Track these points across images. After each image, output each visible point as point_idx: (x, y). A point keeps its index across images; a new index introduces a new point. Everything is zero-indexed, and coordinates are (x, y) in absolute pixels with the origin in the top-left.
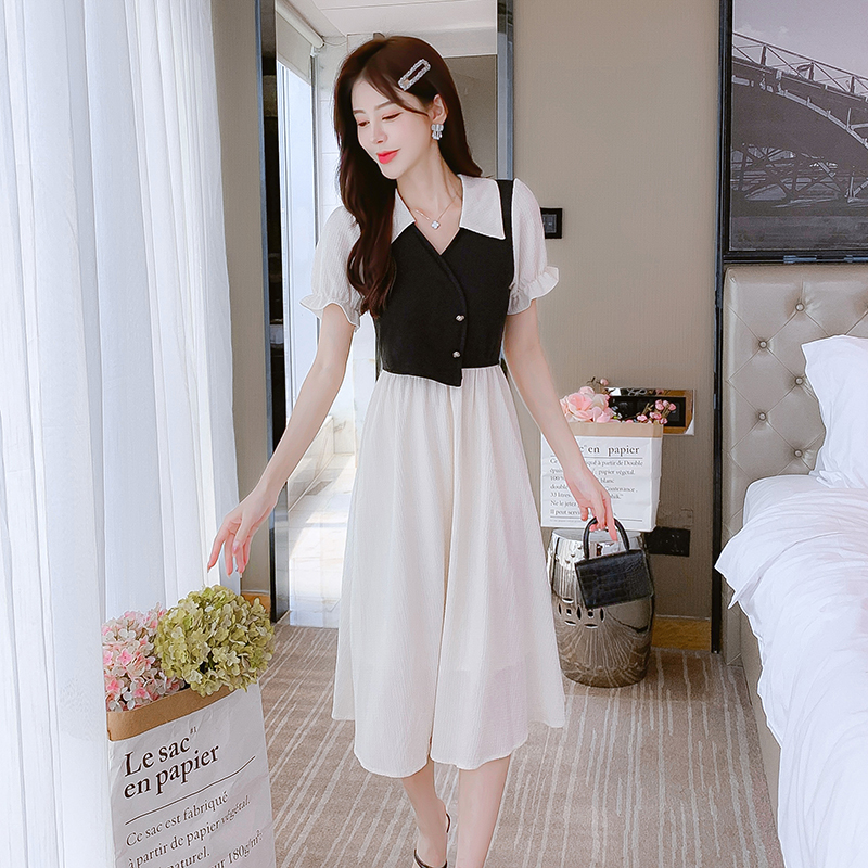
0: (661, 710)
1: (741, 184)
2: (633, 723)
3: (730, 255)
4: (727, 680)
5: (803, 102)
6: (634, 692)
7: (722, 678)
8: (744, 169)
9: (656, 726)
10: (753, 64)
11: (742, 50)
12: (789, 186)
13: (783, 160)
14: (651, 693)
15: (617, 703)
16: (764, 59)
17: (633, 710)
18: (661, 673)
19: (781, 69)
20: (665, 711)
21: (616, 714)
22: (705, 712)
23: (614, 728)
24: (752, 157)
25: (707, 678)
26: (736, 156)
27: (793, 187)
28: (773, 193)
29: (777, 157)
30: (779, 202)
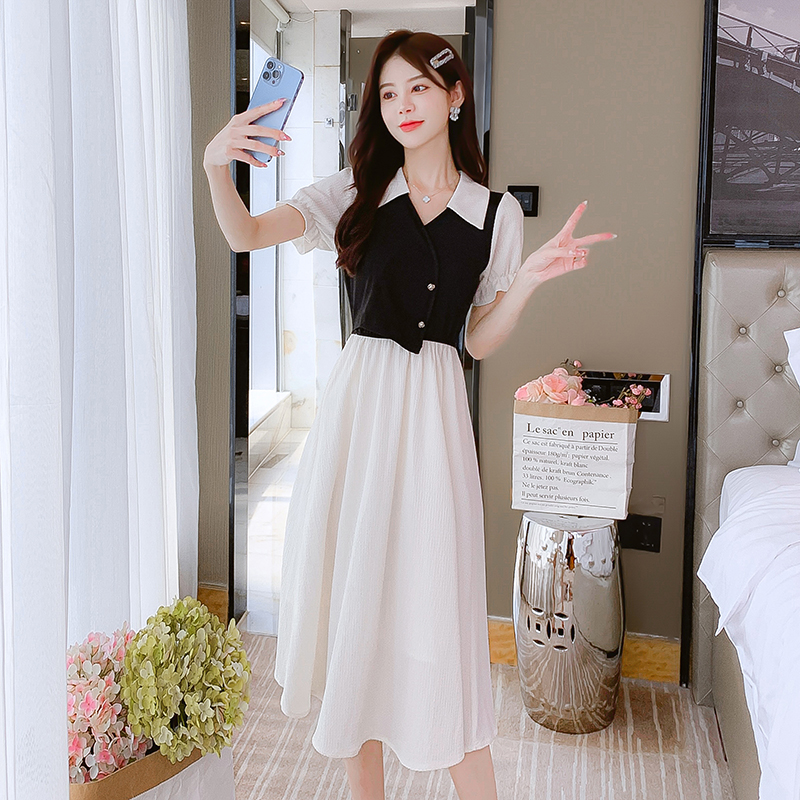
0: (632, 765)
1: (723, 167)
2: (603, 781)
3: (710, 237)
4: (698, 726)
5: (789, 85)
6: (602, 740)
7: (693, 723)
8: (726, 151)
9: (629, 787)
10: (738, 44)
11: (728, 30)
12: (772, 170)
13: (766, 143)
14: (621, 742)
15: (584, 755)
16: (749, 40)
17: (603, 765)
18: (630, 716)
19: (767, 51)
20: (637, 767)
21: (584, 769)
22: (678, 769)
23: (583, 787)
24: (735, 139)
25: (677, 721)
26: (719, 138)
27: (777, 171)
28: (756, 177)
29: (760, 141)
30: (760, 186)
